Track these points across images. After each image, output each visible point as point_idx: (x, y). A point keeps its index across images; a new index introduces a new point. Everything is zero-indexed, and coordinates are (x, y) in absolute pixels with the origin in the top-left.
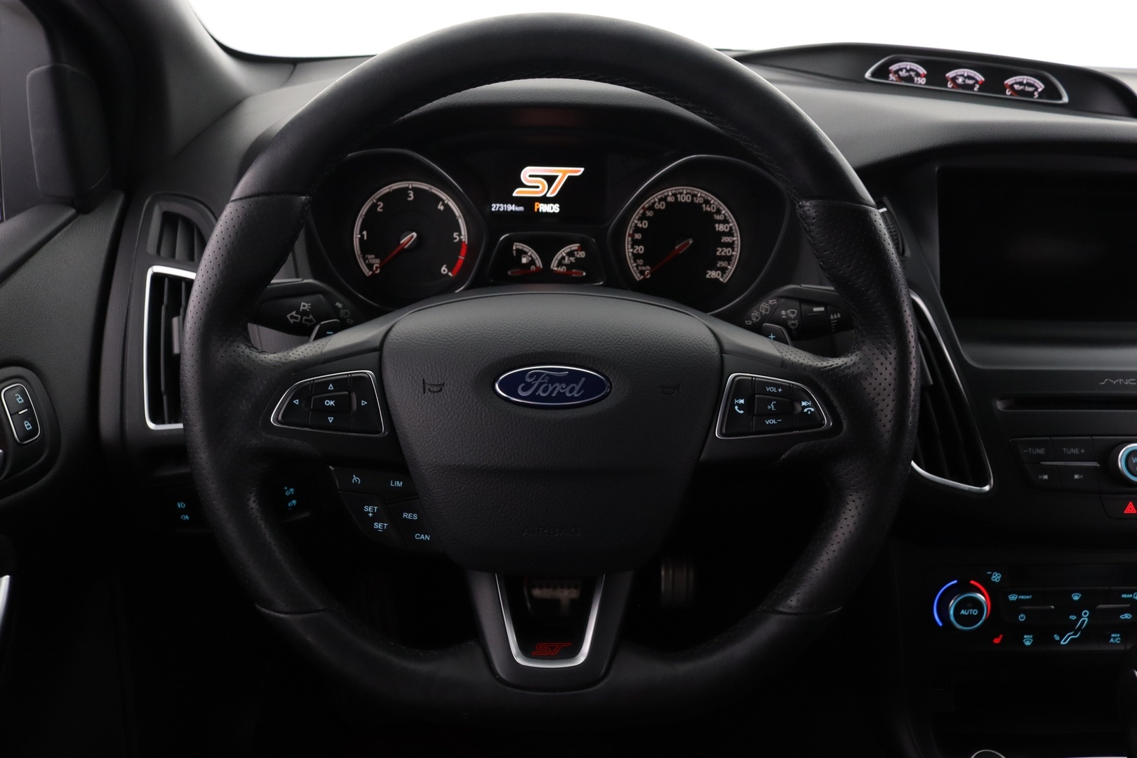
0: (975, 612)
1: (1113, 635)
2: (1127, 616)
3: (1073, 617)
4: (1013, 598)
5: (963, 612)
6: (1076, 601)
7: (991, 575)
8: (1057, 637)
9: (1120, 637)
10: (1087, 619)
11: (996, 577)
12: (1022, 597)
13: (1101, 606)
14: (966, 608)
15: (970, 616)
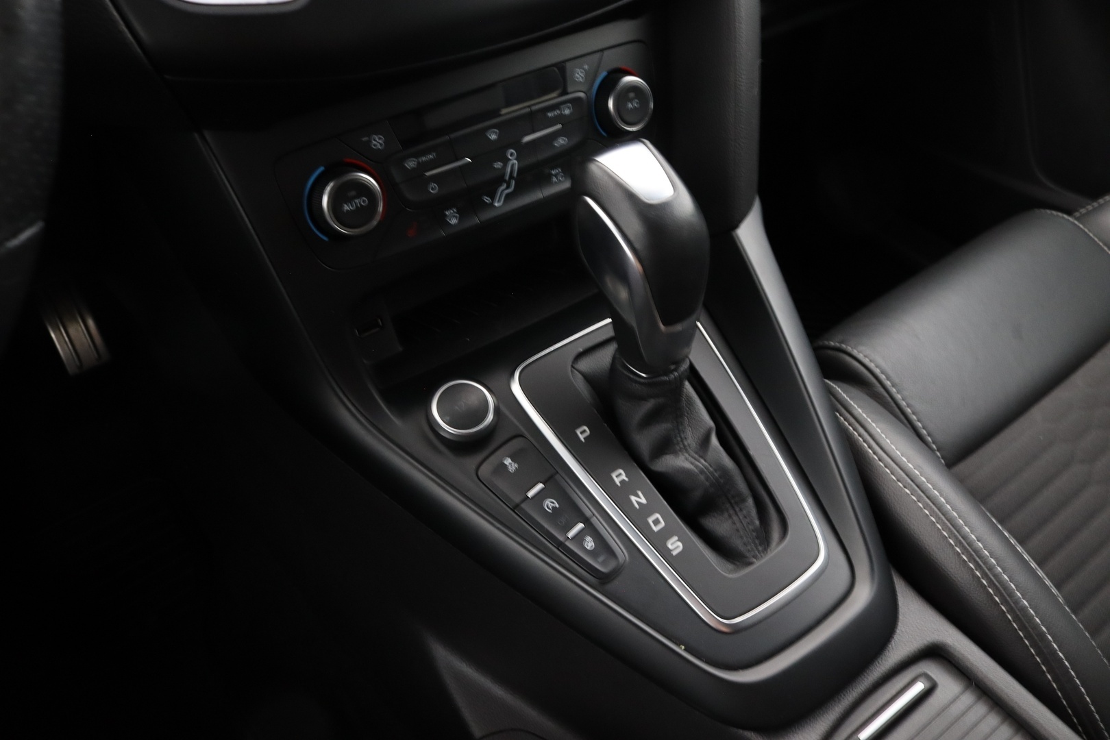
0: (363, 201)
1: (553, 172)
2: (561, 141)
3: (498, 165)
4: (411, 164)
5: (346, 208)
6: (495, 141)
7: (369, 142)
8: (487, 200)
9: (563, 172)
10: (516, 162)
11: (378, 142)
12: (424, 159)
13: (527, 139)
14: (349, 200)
15: (360, 209)
